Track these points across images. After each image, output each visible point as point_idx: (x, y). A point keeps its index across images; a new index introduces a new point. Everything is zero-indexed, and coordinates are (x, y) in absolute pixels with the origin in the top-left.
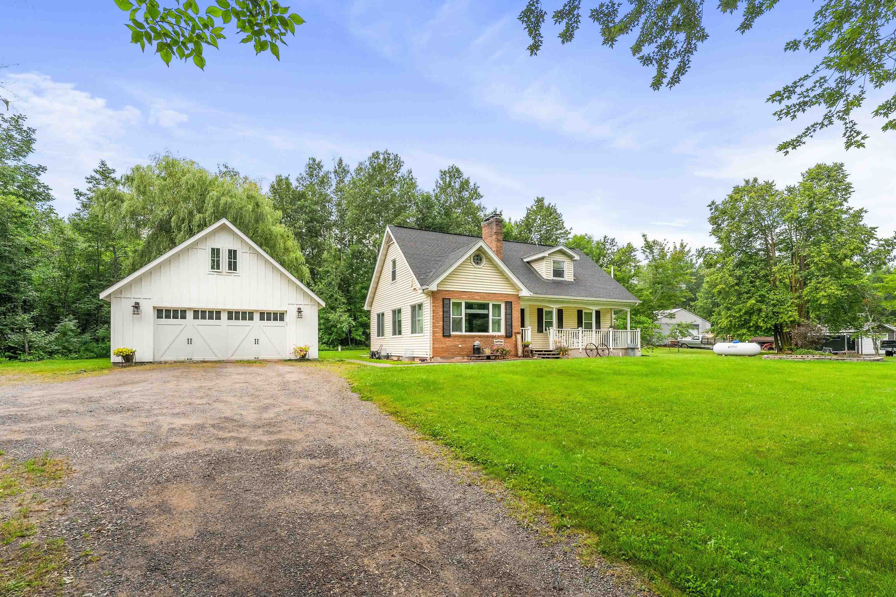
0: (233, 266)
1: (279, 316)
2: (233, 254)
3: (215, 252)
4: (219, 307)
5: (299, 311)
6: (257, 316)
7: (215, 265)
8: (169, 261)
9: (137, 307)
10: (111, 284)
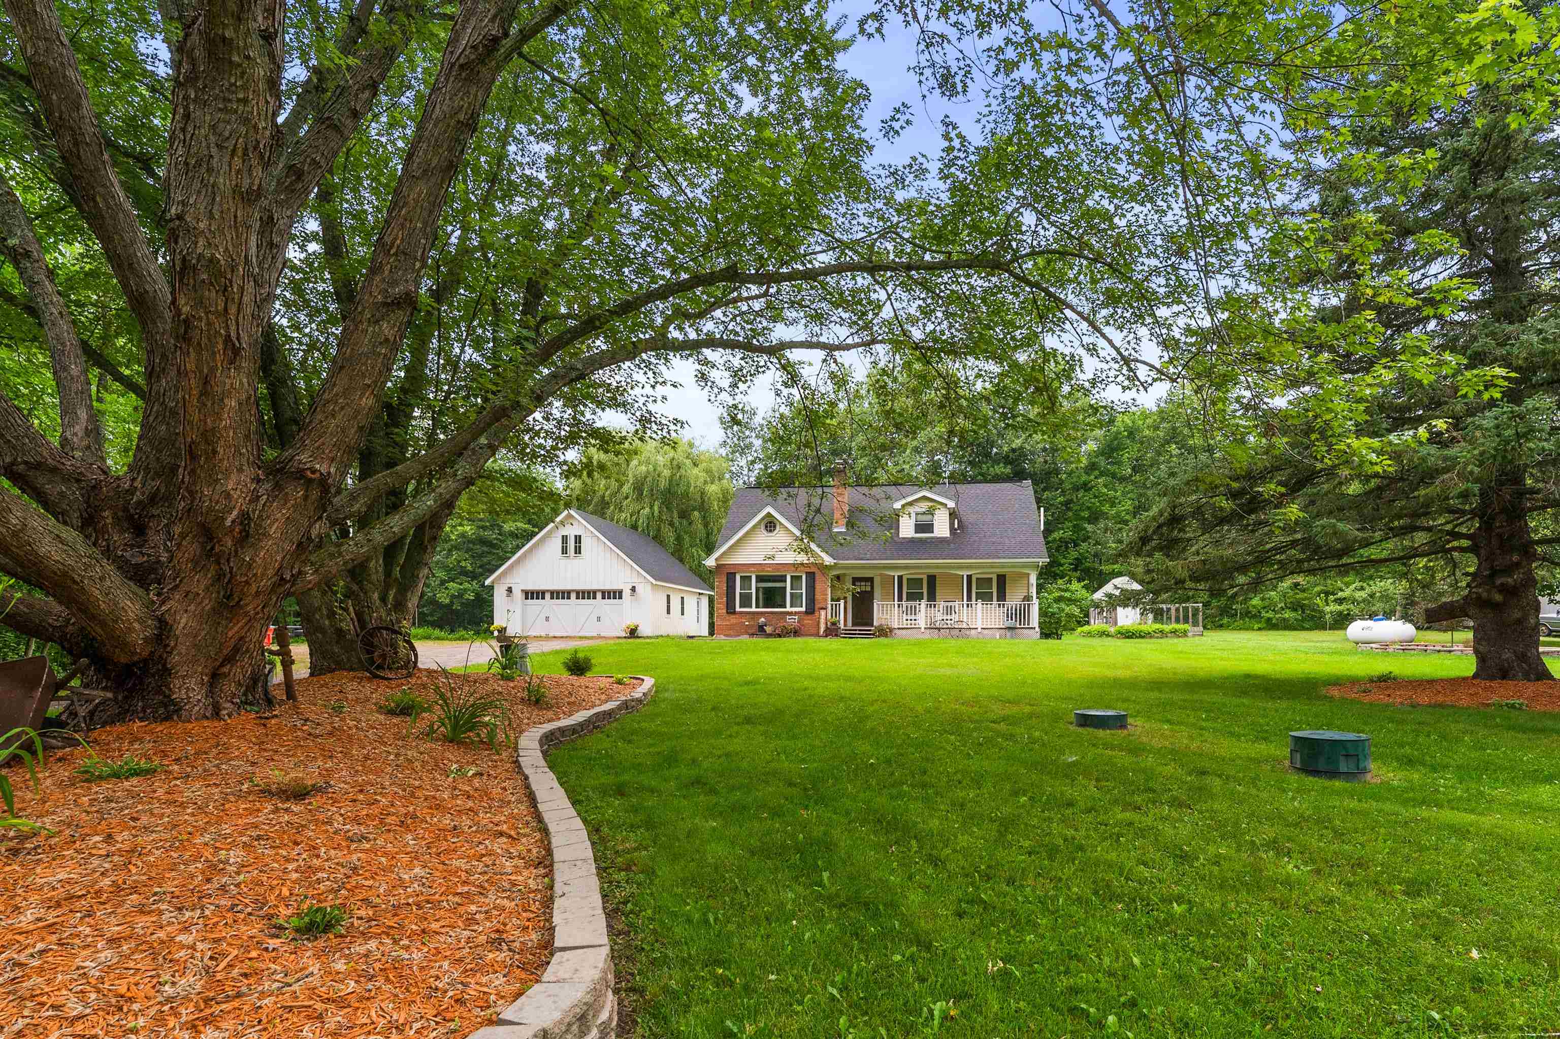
0: (578, 550)
1: (617, 594)
2: (578, 539)
3: (565, 539)
4: (569, 588)
5: (633, 589)
6: (599, 595)
7: (564, 551)
8: (531, 549)
9: (510, 590)
10: (492, 571)
